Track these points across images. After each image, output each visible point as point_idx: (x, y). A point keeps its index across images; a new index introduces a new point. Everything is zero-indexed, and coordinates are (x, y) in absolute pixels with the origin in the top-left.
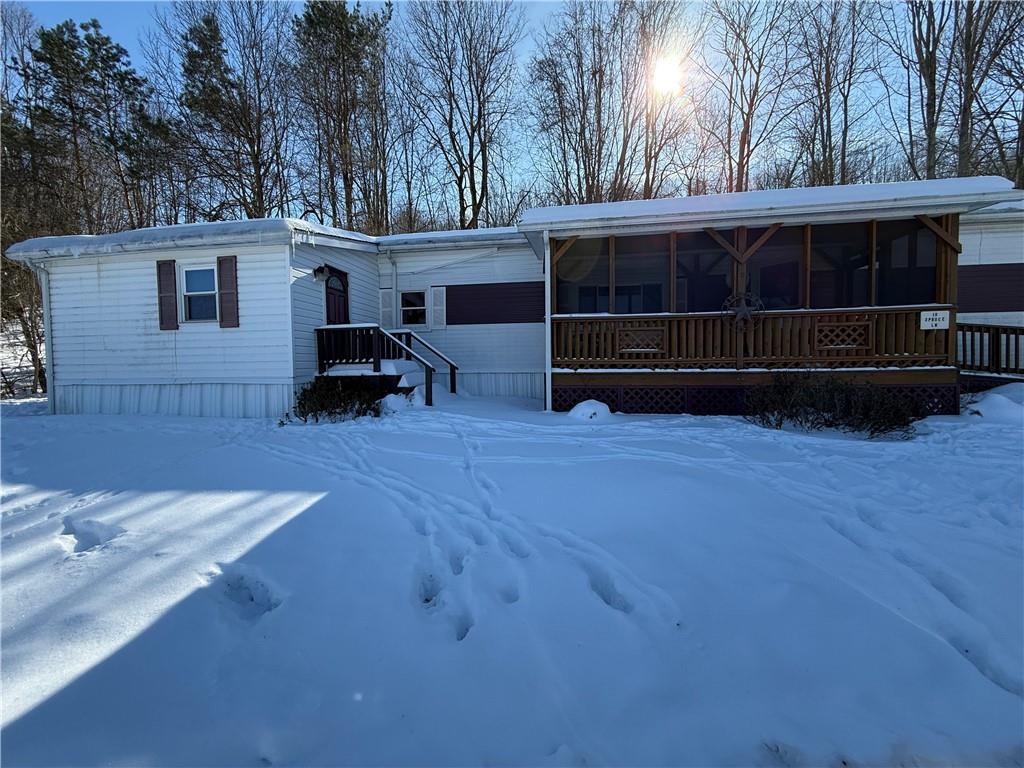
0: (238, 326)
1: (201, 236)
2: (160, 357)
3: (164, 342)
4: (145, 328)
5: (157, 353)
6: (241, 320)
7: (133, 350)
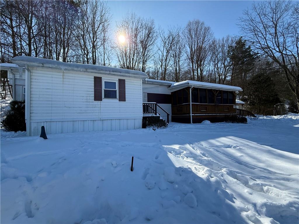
0: (125, 101)
1: (120, 72)
2: (93, 110)
3: (95, 105)
4: (87, 99)
5: (92, 109)
6: (126, 99)
7: (80, 107)
